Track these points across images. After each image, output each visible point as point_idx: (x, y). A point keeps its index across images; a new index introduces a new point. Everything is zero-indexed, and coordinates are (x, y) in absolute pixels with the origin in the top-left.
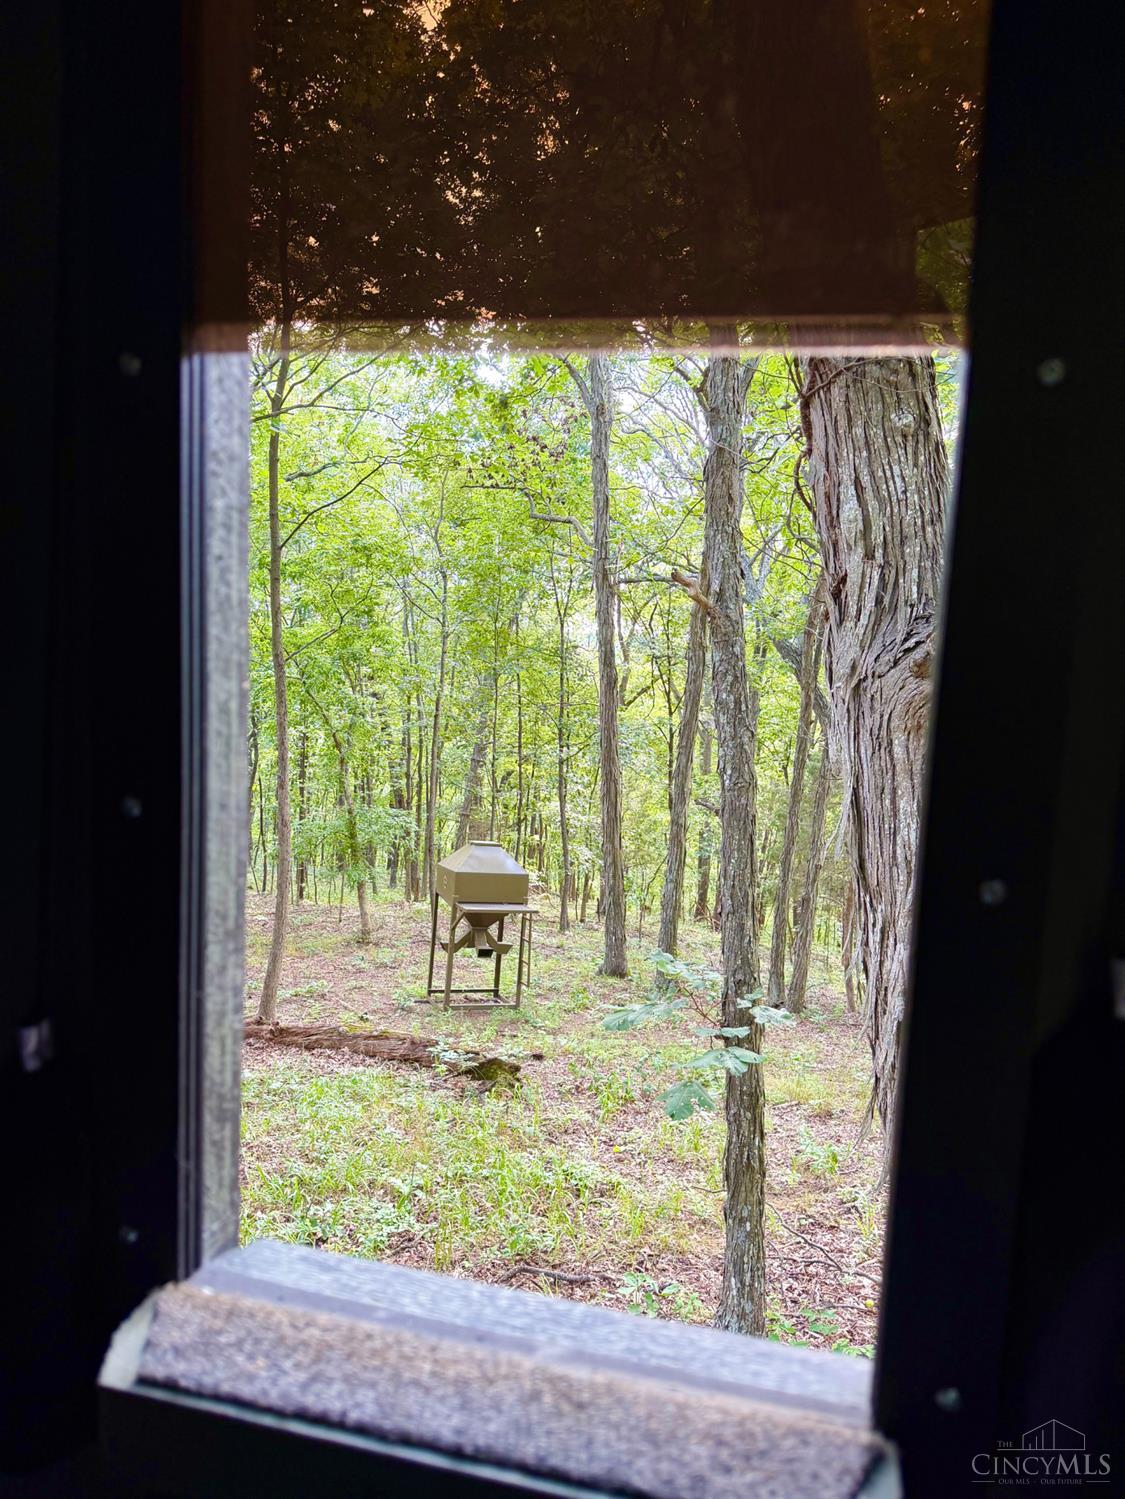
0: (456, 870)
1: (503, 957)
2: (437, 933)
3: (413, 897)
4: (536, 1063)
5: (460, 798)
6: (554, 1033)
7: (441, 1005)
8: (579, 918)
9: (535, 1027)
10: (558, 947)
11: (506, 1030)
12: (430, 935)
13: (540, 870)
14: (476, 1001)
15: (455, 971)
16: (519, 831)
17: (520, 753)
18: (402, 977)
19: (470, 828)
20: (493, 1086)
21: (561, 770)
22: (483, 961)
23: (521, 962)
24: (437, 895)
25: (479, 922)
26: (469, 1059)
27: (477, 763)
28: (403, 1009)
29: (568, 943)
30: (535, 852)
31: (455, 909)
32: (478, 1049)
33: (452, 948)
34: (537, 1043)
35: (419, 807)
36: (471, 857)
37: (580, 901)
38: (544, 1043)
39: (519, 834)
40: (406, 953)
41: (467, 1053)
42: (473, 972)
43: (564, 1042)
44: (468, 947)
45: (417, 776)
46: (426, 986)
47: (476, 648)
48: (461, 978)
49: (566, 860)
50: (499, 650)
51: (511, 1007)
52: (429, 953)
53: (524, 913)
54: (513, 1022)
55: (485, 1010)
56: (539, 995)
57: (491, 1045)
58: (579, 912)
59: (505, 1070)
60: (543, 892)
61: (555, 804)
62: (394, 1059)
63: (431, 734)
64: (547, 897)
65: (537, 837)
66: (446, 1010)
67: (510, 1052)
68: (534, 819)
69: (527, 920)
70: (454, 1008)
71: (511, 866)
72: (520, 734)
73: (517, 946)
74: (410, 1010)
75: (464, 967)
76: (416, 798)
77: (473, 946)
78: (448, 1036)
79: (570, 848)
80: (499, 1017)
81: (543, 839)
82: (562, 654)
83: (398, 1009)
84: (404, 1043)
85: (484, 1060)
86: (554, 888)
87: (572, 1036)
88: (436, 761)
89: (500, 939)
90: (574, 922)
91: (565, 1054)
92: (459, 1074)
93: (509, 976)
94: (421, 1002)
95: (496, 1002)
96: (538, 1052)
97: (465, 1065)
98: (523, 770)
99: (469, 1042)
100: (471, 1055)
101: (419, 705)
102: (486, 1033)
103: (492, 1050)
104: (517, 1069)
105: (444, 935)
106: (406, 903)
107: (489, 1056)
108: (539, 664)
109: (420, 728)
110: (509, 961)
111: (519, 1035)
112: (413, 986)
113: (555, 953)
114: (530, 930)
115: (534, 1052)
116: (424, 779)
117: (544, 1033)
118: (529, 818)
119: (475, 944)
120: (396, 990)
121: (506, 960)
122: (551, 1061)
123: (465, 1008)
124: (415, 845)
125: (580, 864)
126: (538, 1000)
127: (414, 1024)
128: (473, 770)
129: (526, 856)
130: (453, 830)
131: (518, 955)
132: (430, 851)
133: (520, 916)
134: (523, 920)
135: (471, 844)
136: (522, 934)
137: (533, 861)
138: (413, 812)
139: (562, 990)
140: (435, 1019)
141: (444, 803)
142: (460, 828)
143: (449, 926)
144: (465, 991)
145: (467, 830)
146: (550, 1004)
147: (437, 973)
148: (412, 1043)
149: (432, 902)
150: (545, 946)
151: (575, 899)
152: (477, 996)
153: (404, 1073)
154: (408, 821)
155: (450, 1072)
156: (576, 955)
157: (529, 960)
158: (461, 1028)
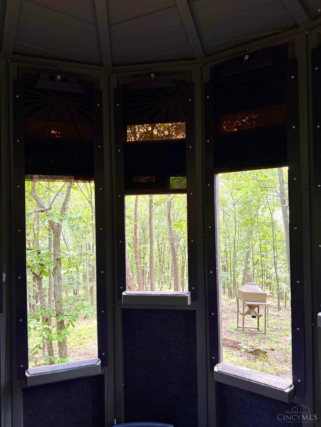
0: (244, 292)
1: (260, 318)
2: (239, 310)
3: (230, 298)
4: (272, 351)
5: (243, 268)
6: (277, 343)
7: (241, 332)
8: (284, 306)
9: (271, 340)
10: (278, 316)
11: (262, 340)
12: (237, 310)
13: (270, 290)
14: (252, 331)
15: (245, 321)
16: (262, 278)
17: (261, 254)
18: (229, 322)
19: (247, 277)
20: (259, 357)
21: (275, 259)
22: (253, 319)
23: (265, 320)
24: (238, 298)
25: (251, 307)
26: (251, 349)
27: (247, 257)
28: (230, 332)
29: (280, 314)
30: (269, 285)
31: (244, 303)
32: (254, 346)
33: (244, 315)
34: (272, 345)
35: (231, 271)
36: (247, 287)
37: (284, 300)
38: (274, 346)
39: (263, 279)
40: (230, 315)
41: (250, 347)
42: (251, 323)
43: (280, 346)
44: (249, 314)
45: (229, 261)
46: (237, 325)
47: (245, 224)
48: (247, 324)
49: (278, 288)
50: (253, 224)
51: (263, 334)
52: (237, 315)
53: (265, 305)
54: (264, 338)
55: (255, 334)
56: (272, 331)
57: (258, 345)
58: (284, 304)
59: (262, 353)
60: (272, 297)
61: (274, 269)
62: (229, 347)
63: (233, 249)
64: (273, 299)
65: (269, 280)
66: (243, 333)
67: (264, 347)
68: (267, 274)
69: (266, 307)
70: (246, 333)
71: (260, 291)
72: (261, 248)
73: (264, 315)
74: (232, 333)
75: (248, 321)
76: (230, 268)
77: (250, 314)
78: (244, 341)
79: (279, 284)
80: (260, 337)
81: (271, 280)
82: (273, 224)
83: (229, 332)
84: (231, 342)
85: (255, 349)
86: (275, 296)
87: (283, 344)
88: (235, 258)
89: (258, 313)
90: (283, 307)
91: (281, 349)
92: (248, 353)
93: (262, 324)
94: (236, 330)
95: (258, 332)
96: (272, 348)
97: (250, 350)
98: (262, 259)
99: (251, 343)
100: (251, 347)
101: (229, 241)
102: (256, 341)
103: (258, 346)
104: (266, 353)
105: (241, 310)
106: (229, 299)
107: (257, 348)
108: (265, 227)
109: (230, 248)
110: (262, 319)
111: (266, 342)
112: (233, 325)
113: (277, 318)
114: (268, 310)
115: (271, 348)
116: (232, 262)
117: (274, 342)
118: (266, 274)
119: (251, 313)
120: (228, 326)
121: (261, 319)
122: (277, 351)
123: (249, 333)
124: (230, 283)
125: (283, 289)
126: (272, 332)
127: (234, 337)
128: (247, 259)
129: (265, 286)
130: (242, 277)
131: (264, 318)
132: (235, 284)
133: (264, 306)
134: (265, 307)
135: (248, 283)
136: (265, 312)
137: (268, 288)
138: (229, 272)
139: (280, 329)
140: (240, 336)
141: (238, 269)
142: (244, 277)
143: (242, 307)
144: (249, 328)
145: (246, 277)
146: (276, 334)
147: (240, 322)
148: (234, 342)
149: (237, 300)
150: (273, 315)
151: (283, 300)
152: (252, 330)
153: (232, 351)
154: (228, 275)
155: (246, 352)
156: (284, 318)
157: (268, 320)
158: (248, 339)
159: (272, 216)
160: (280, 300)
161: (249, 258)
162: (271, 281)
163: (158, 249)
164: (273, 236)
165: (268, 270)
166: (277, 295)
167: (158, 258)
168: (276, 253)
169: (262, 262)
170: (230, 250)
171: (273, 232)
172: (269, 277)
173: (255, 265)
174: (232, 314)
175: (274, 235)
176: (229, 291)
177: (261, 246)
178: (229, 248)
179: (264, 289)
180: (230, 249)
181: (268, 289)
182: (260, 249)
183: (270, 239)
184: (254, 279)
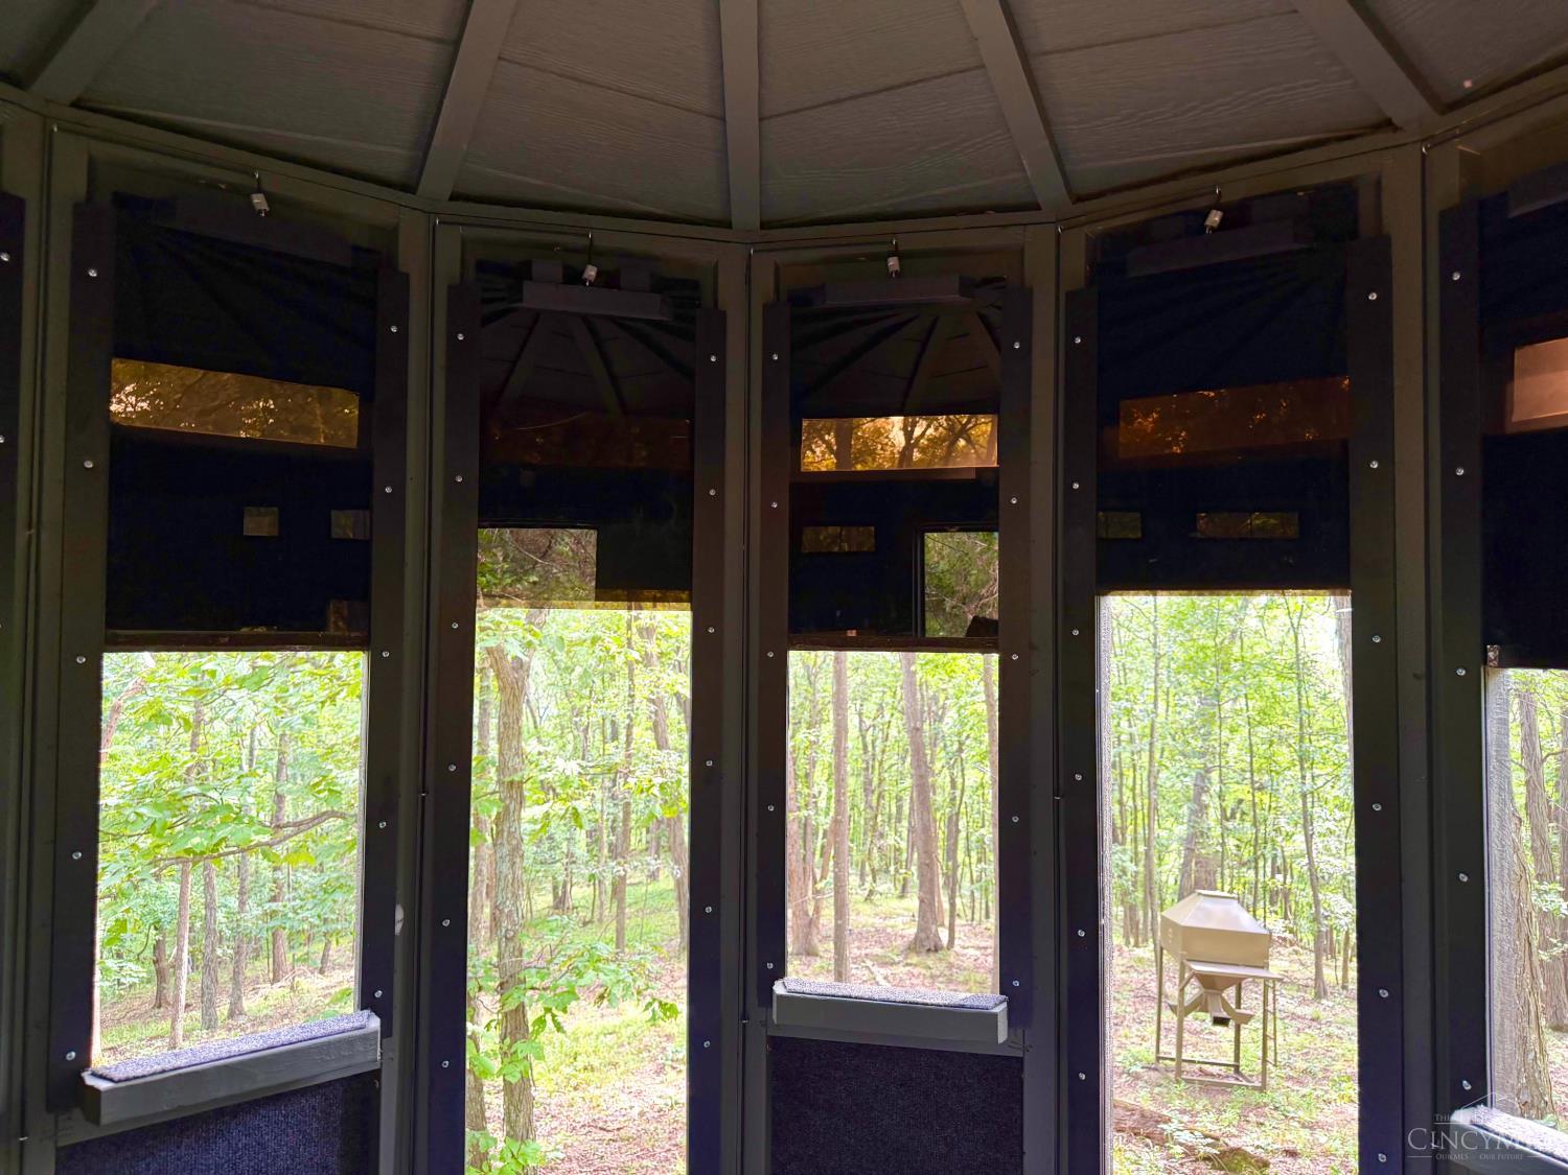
0: (1183, 924)
1: (1243, 1026)
2: (1163, 990)
3: (1132, 941)
4: (1289, 1160)
5: (1181, 830)
6: (1311, 1127)
7: (1172, 1075)
8: (1340, 982)
9: (1286, 1117)
10: (1313, 1020)
11: (1251, 1114)
12: (1156, 990)
13: (1286, 917)
14: (1212, 1075)
15: (1186, 1035)
16: (1256, 868)
17: (1252, 778)
18: (1126, 1036)
19: (1196, 864)
21: (1305, 803)
22: (1218, 1028)
23: (1265, 1037)
24: (1162, 949)
25: (1210, 983)
26: (1208, 1145)
27: (1201, 789)
28: (1129, 1074)
29: (1323, 1015)
30: (1279, 897)
31: (1182, 965)
32: (1218, 1134)
33: (1182, 1011)
34: (1288, 1137)
35: (1135, 840)
36: (1199, 908)
37: (1341, 958)
38: (1299, 1138)
39: (1257, 876)
40: (1129, 1009)
41: (1206, 1137)
42: (1212, 1045)
43: (1323, 1139)
44: (1200, 1011)
45: (1131, 803)
46: (1154, 1050)
47: (1194, 666)
48: (1195, 1045)
49: (1317, 911)
50: (1222, 667)
51: (1255, 1088)
52: (1155, 1011)
53: (1266, 979)
54: (1258, 1106)
55: (1223, 1088)
56: (1291, 1078)
57: (1234, 1131)
58: (1340, 974)
59: (1250, 1163)
60: (1292, 945)
61: (1300, 838)
62: (1123, 1131)
63: (1145, 757)
64: (1296, 952)
65: (1280, 877)
66: (1178, 1082)
67: (1257, 1143)
68: (1274, 858)
69: (1269, 985)
70: (1188, 1081)
71: (1246, 922)
72: (1252, 757)
73: (1260, 1014)
74: (1137, 1077)
75: (1196, 1033)
76: (1131, 828)
77: (1207, 1011)
78: (1183, 1112)
79: (1321, 896)
80: (1241, 1099)
81: (1288, 880)
82: (1299, 670)
83: (1123, 1073)
84: (1133, 1114)
85: (1225, 1148)
86: (1305, 940)
87: (1334, 1133)
88: (1153, 792)
89: (1238, 1005)
90: (1334, 987)
91: (1326, 1154)
92: (1197, 1160)
93: (1251, 1051)
94: (1150, 1068)
95: (1237, 1079)
96: (1290, 1146)
97: (1203, 1151)
98: (1257, 800)
99: (1207, 1122)
100: (1210, 1140)
101: (1130, 726)
102: (1227, 1115)
103: (1235, 1137)
104: (1266, 1165)
105: (1171, 989)
106: (1125, 948)
107: (1233, 1143)
108: (1271, 680)
109: (1133, 753)
110: (1251, 1033)
111: (1267, 1123)
112: (1138, 1048)
113: (1310, 1027)
114: (1275, 996)
115: (1286, 1146)
116: (1139, 808)
117: (1298, 1125)
118: (1268, 856)
119: (1210, 1008)
120: (1120, 1051)
121: (1247, 1031)
122: (1308, 1162)
123: (1201, 1082)
124: (1133, 885)
125: (1337, 918)
126: (1289, 1084)
127: (1143, 1093)
128: (1197, 799)
129: (1267, 903)
130: (1177, 864)
131: (1261, 1026)
132: (1150, 893)
133: (1262, 980)
134: (1265, 986)
135: (1200, 894)
136: (1265, 1003)
137: (1276, 908)
138: (1129, 846)
139: (1320, 1075)
140: (1165, 1090)
141: (1164, 834)
142: (1186, 864)
143: (1177, 981)
144: (1199, 1062)
145: (1193, 864)
146: (1305, 1091)
147: (1166, 1036)
148: (1143, 1116)
149: (1155, 951)
150: (1294, 1016)
151: (1334, 957)
152: (1214, 1070)
153: (1134, 1148)
154: (1124, 858)
155: (1187, 1155)
156: (1337, 1032)
157: (1275, 1034)
158: (1197, 1106)
159: (1296, 638)
160: (1324, 958)
161: (1206, 792)
162: (1287, 886)
163: (861, 746)
164: (1299, 716)
165: (1280, 839)
166: (1311, 938)
167: (862, 778)
168: (1308, 780)
169: (1254, 811)
170: (1133, 760)
171: (1299, 700)
172: (1282, 868)
173: (1228, 820)
174: (1138, 1006)
175: (1304, 709)
176: (1125, 915)
177: (1255, 749)
178: (1129, 755)
179: (1260, 912)
180: (1136, 757)
181: (1276, 913)
182: (1249, 759)
183: (1289, 723)
184: (1222, 874)
